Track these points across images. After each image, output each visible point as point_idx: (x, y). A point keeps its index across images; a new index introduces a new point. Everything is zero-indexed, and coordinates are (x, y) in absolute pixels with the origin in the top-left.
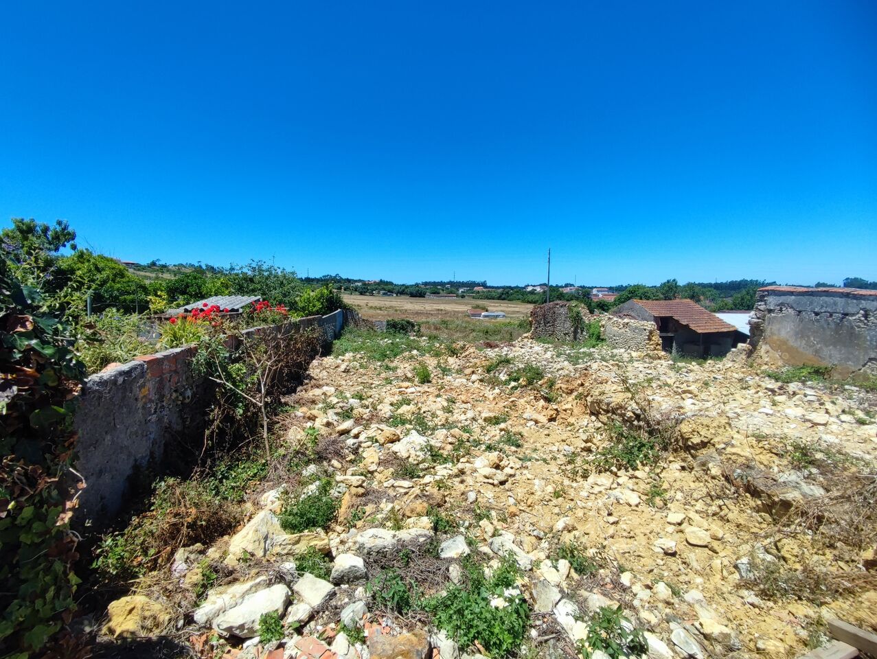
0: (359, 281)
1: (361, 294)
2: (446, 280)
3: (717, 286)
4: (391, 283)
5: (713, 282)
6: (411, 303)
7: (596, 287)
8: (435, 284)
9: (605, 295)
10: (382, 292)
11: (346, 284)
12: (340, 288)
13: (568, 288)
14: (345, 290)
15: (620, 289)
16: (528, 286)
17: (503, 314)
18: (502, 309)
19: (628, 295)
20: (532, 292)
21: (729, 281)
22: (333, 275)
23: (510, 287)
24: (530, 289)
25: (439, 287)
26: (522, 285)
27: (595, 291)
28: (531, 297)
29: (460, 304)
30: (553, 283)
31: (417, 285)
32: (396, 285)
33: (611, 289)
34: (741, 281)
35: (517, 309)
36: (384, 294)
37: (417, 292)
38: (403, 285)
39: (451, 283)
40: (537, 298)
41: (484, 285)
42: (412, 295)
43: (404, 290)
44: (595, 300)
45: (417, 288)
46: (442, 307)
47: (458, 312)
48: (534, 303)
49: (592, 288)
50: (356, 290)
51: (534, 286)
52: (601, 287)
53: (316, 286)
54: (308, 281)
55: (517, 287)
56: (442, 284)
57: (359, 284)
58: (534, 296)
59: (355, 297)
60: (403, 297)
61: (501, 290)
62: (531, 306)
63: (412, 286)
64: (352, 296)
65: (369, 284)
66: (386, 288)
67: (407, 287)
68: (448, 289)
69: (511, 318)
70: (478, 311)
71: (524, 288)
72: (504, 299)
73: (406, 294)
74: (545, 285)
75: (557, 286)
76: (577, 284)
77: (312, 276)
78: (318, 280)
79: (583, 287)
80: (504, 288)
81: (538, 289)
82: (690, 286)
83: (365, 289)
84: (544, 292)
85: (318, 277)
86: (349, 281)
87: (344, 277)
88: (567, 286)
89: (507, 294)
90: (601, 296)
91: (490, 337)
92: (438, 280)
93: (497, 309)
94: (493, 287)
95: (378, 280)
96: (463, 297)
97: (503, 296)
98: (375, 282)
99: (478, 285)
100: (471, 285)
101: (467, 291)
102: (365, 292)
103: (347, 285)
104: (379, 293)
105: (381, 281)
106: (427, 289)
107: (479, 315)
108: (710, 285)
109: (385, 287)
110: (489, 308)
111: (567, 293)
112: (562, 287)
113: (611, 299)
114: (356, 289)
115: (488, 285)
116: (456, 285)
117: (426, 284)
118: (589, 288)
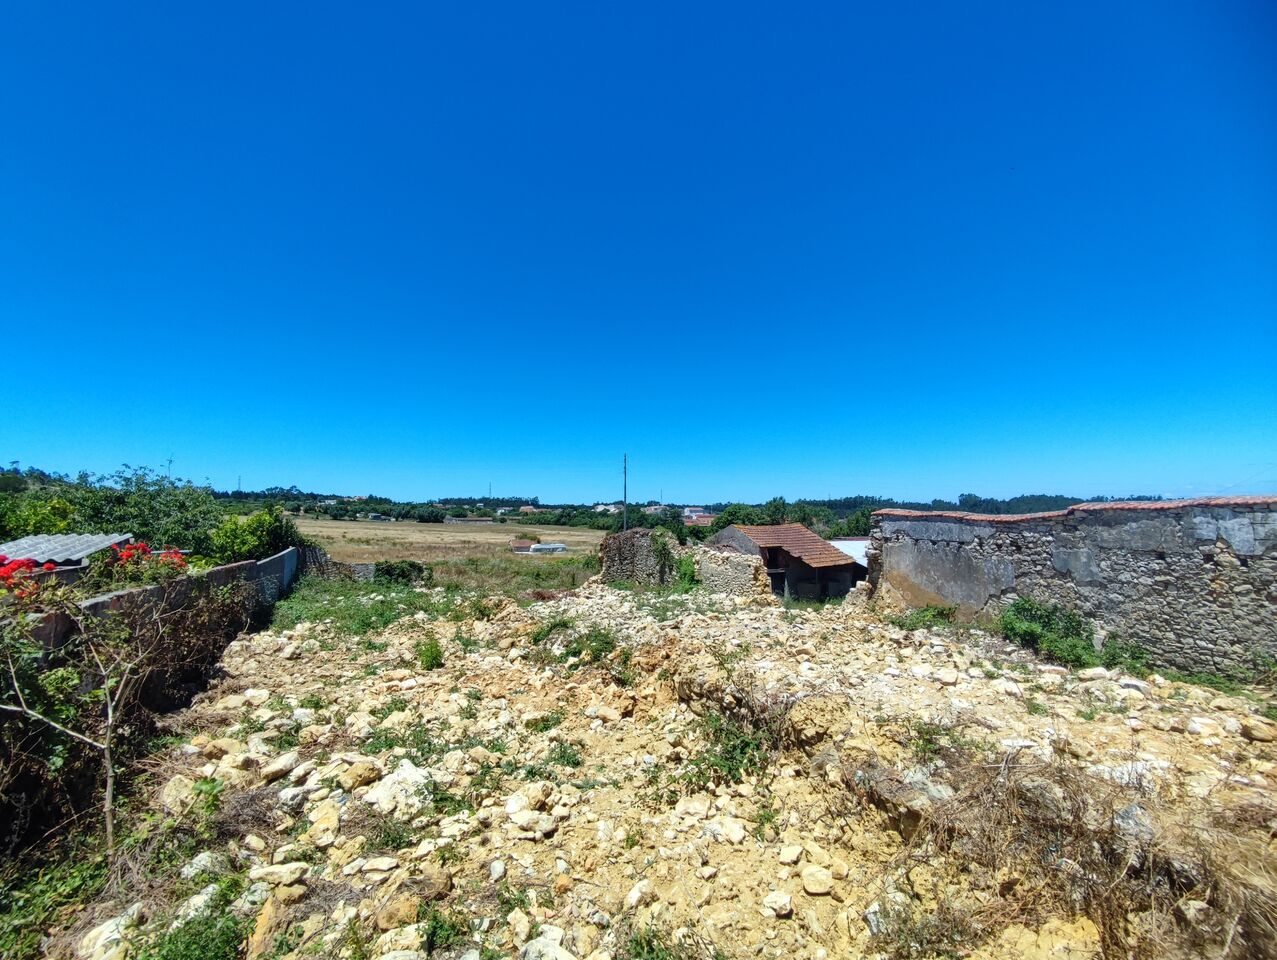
0: (333, 497)
1: (335, 518)
2: (477, 497)
3: (831, 505)
4: (387, 501)
5: (826, 499)
6: (420, 531)
7: (688, 506)
8: (460, 502)
9: (701, 517)
10: (371, 515)
11: (309, 503)
12: (297, 509)
13: (653, 508)
14: (306, 511)
15: (718, 508)
16: (598, 504)
17: (563, 545)
18: (561, 538)
19: (729, 516)
20: (604, 514)
21: (844, 497)
22: (287, 487)
23: (573, 507)
24: (600, 509)
25: (466, 507)
26: (590, 503)
27: (687, 512)
28: (602, 521)
29: (499, 532)
30: (632, 500)
31: (431, 504)
32: (395, 504)
33: (707, 508)
34: (856, 498)
35: (583, 539)
36: (375, 518)
37: (430, 515)
38: (408, 504)
39: (485, 501)
40: (610, 521)
41: (535, 503)
42: (423, 519)
43: (409, 512)
44: (688, 524)
45: (431, 509)
46: (470, 537)
47: (496, 545)
48: (607, 529)
49: (683, 507)
50: (326, 513)
51: (606, 505)
52: (694, 506)
53: (252, 506)
54: (239, 496)
55: (583, 506)
56: (471, 502)
57: (333, 502)
58: (606, 519)
59: (323, 523)
60: (406, 522)
61: (560, 510)
62: (603, 533)
63: (422, 505)
64: (319, 523)
65: (349, 503)
66: (380, 509)
67: (414, 507)
68: (479, 509)
69: (575, 551)
70: (527, 542)
71: (593, 507)
72: (564, 524)
73: (413, 517)
74: (621, 503)
75: (637, 505)
76: (665, 502)
77: (246, 489)
78: (256, 496)
79: (672, 506)
80: (563, 507)
81: (612, 509)
82: (802, 505)
83: (344, 510)
84: (621, 513)
85: (258, 489)
86: (314, 497)
87: (306, 491)
88: (650, 504)
89: (569, 517)
90: (694, 518)
91: (546, 582)
92: (465, 496)
93: (554, 538)
94: (547, 507)
95: (365, 495)
96: (503, 521)
97: (563, 520)
98: (360, 499)
99: (526, 503)
100: (516, 503)
101: (510, 512)
102: (342, 516)
103: (312, 504)
104: (366, 516)
105: (371, 497)
106: (447, 510)
107: (527, 549)
108: (823, 503)
109: (377, 507)
110: (542, 538)
111: (650, 515)
112: (643, 506)
113: (708, 521)
114: (326, 511)
115: (541, 503)
116: (492, 504)
117: (445, 502)
118: (679, 507)
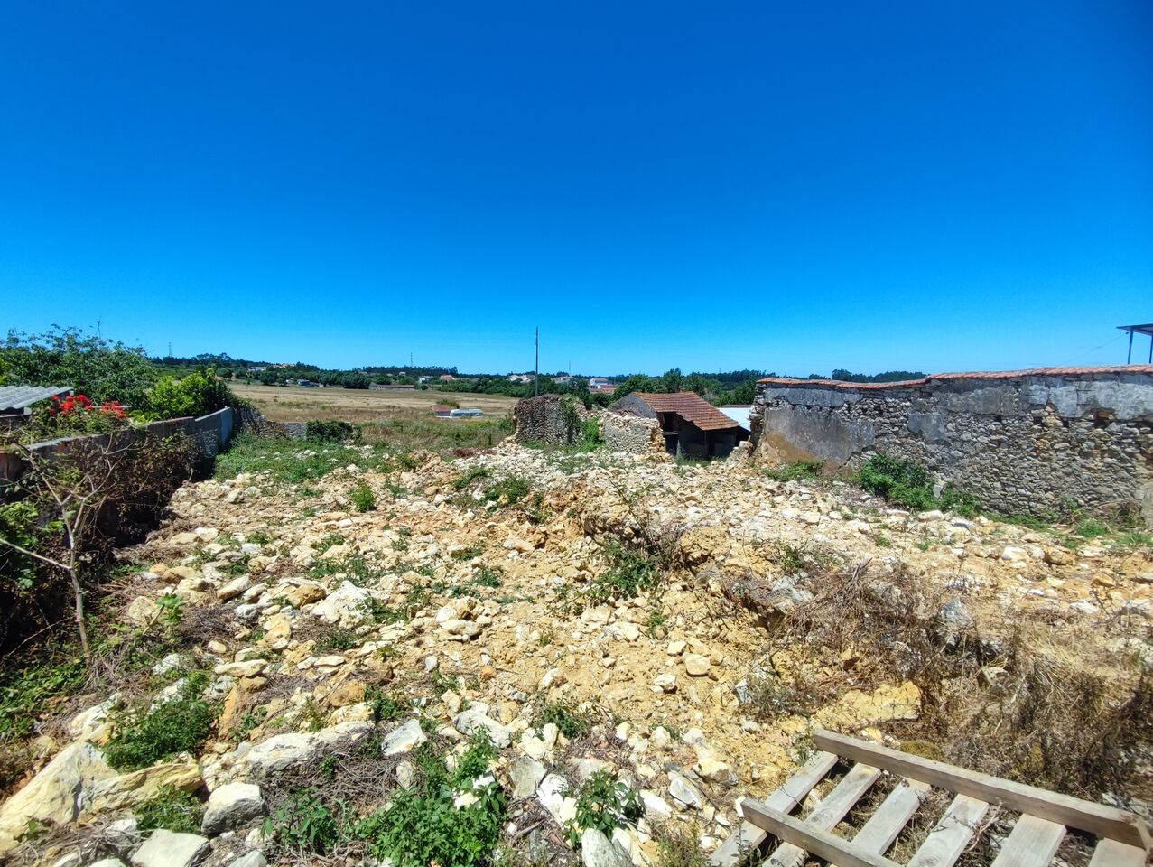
0: (263, 364)
1: (266, 383)
2: (399, 365)
3: (722, 378)
4: (314, 368)
5: (717, 373)
6: (347, 396)
7: (594, 377)
8: (383, 370)
9: (605, 387)
10: (300, 381)
11: (240, 369)
12: (229, 375)
13: (562, 378)
14: (238, 377)
15: (620, 379)
16: (512, 374)
17: (480, 411)
18: (478, 404)
19: (630, 386)
20: (518, 383)
21: (733, 371)
22: (217, 354)
23: (488, 376)
24: (514, 378)
25: (390, 375)
26: (504, 373)
27: (592, 382)
28: (515, 390)
29: (421, 398)
30: (543, 371)
31: (356, 371)
32: (322, 371)
33: (610, 379)
34: (743, 372)
35: (498, 405)
36: (304, 384)
37: (355, 382)
38: (334, 371)
39: (406, 369)
40: (523, 390)
41: (453, 372)
42: (349, 386)
43: (336, 379)
44: (593, 392)
45: (356, 376)
46: (394, 402)
47: (418, 410)
48: (521, 396)
49: (589, 378)
50: (256, 378)
51: (520, 375)
52: (599, 377)
53: (185, 371)
54: (171, 362)
55: (497, 376)
56: (394, 370)
57: (263, 369)
58: (519, 388)
59: (255, 388)
60: (334, 388)
61: (477, 379)
62: (516, 401)
63: (348, 372)
64: (251, 387)
65: (278, 370)
66: (308, 376)
67: (341, 374)
68: (402, 377)
69: (490, 416)
70: (446, 407)
71: (507, 377)
72: (481, 392)
73: (340, 384)
74: (533, 373)
75: (548, 375)
76: (573, 373)
77: (177, 355)
78: (188, 362)
79: (579, 377)
80: (480, 376)
81: (525, 379)
82: (694, 376)
83: (273, 376)
84: (532, 382)
85: (189, 356)
86: (244, 363)
87: (236, 357)
88: (560, 375)
89: (485, 385)
90: (599, 388)
91: (463, 441)
92: (387, 364)
93: (472, 404)
94: (465, 376)
95: (293, 363)
96: (424, 388)
97: (480, 388)
98: (288, 366)
99: (445, 372)
100: (435, 373)
101: (431, 380)
102: (273, 381)
103: (243, 370)
104: (295, 382)
105: (299, 364)
106: (372, 377)
107: (448, 414)
108: (713, 376)
109: (306, 374)
110: (460, 404)
111: (560, 384)
112: (554, 376)
113: (611, 391)
114: (256, 377)
115: (459, 372)
116: (413, 373)
117: (369, 370)
118: (586, 377)
